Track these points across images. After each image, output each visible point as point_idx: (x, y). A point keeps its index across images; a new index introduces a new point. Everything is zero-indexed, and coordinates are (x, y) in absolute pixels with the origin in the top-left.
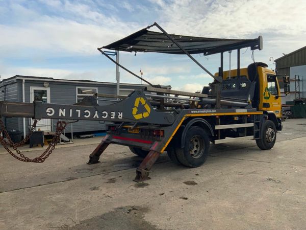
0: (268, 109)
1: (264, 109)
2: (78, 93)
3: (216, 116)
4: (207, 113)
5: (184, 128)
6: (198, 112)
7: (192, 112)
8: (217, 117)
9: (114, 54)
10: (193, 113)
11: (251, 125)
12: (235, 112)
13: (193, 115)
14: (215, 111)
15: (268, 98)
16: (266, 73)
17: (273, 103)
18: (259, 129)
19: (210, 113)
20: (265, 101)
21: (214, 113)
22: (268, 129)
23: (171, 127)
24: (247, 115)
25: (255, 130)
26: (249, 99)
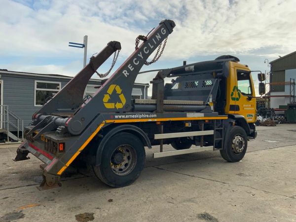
0: (236, 112)
1: (231, 112)
2: (37, 88)
3: (155, 122)
4: (142, 118)
5: (101, 138)
6: (127, 117)
7: (116, 117)
8: (159, 123)
9: (82, 46)
10: (118, 119)
11: (211, 132)
12: (186, 117)
13: (117, 121)
14: (155, 115)
15: (238, 99)
16: (236, 68)
17: (244, 106)
18: (221, 137)
19: (146, 118)
20: (232, 103)
21: (154, 118)
22: (236, 137)
23: (79, 138)
24: (204, 120)
25: (215, 139)
26: (211, 100)
